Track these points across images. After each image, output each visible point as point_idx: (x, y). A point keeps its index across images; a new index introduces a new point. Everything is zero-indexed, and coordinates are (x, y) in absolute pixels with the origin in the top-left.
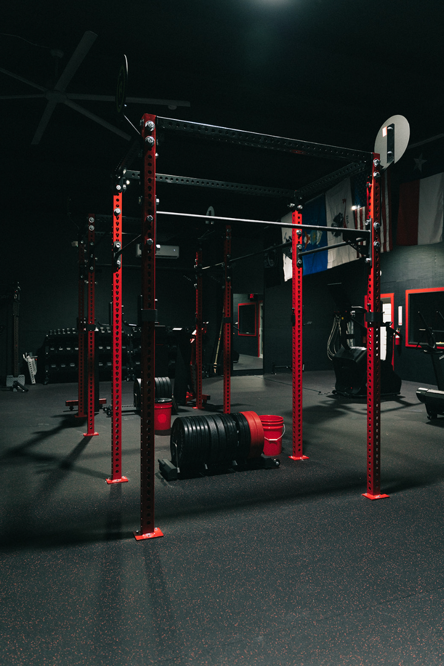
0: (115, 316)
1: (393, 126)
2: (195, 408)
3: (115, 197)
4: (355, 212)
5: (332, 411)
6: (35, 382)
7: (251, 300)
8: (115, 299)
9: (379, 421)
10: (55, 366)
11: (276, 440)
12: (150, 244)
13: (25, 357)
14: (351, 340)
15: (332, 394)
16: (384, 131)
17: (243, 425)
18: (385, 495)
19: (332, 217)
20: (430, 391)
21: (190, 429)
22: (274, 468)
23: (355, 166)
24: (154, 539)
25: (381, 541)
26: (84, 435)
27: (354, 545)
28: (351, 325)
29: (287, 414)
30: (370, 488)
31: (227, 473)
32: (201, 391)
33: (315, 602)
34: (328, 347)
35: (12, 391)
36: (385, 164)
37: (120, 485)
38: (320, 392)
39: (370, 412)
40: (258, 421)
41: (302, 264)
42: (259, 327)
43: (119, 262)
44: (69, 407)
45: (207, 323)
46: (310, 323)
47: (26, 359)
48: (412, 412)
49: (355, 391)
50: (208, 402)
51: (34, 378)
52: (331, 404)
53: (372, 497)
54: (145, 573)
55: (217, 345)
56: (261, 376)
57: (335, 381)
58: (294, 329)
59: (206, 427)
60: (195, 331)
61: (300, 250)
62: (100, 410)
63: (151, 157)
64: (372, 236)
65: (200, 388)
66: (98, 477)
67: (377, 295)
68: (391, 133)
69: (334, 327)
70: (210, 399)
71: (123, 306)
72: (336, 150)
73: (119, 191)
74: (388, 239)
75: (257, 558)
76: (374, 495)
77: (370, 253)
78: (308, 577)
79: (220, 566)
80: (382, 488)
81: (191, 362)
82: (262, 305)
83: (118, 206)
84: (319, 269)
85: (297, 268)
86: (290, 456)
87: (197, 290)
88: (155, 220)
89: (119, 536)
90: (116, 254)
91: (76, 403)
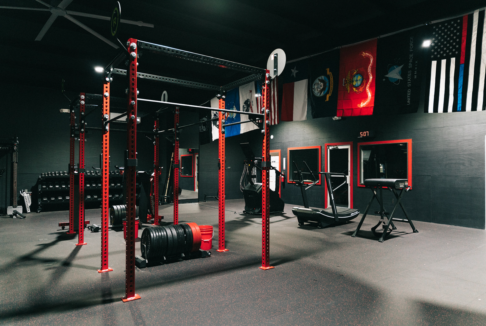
0: (104, 163)
1: (277, 54)
2: (154, 224)
3: (105, 85)
4: (257, 99)
5: (242, 224)
6: (30, 211)
7: (190, 153)
8: (104, 152)
9: (269, 228)
10: (46, 199)
11: (209, 240)
12: (133, 119)
13: (22, 193)
14: (255, 179)
15: (243, 213)
16: (272, 57)
17: (189, 231)
18: (272, 267)
19: (243, 101)
20: (300, 208)
21: (155, 234)
22: (207, 257)
23: (256, 76)
24: (135, 300)
25: (269, 290)
26: (76, 245)
27: (254, 293)
28: (255, 170)
29: (215, 226)
30: (264, 264)
31: (178, 262)
32: (157, 213)
33: (233, 322)
34: (241, 184)
35: (12, 218)
36: (273, 77)
37: (108, 273)
38: (235, 212)
39: (264, 223)
40: (198, 228)
41: (224, 132)
42: (195, 171)
43: (107, 128)
44: (61, 227)
45: (162, 168)
46: (229, 168)
47: (22, 195)
48: (290, 222)
49: (257, 211)
50: (162, 220)
51: (29, 208)
52: (242, 219)
53: (265, 268)
54: (131, 318)
55: (167, 183)
56: (197, 203)
57: (244, 205)
58: (220, 171)
59: (165, 233)
60: (154, 173)
61: (224, 123)
62: (85, 228)
63: (134, 65)
64: (265, 118)
65: (157, 211)
66: (91, 269)
67: (268, 152)
68: (276, 59)
69: (244, 170)
70: (163, 218)
71: (109, 156)
72: (245, 67)
73: (108, 82)
74: (276, 117)
75: (199, 304)
76: (266, 267)
77: (264, 127)
78: (229, 311)
79: (177, 310)
80: (270, 263)
81: (151, 195)
82: (197, 156)
83: (107, 91)
84: (235, 134)
85: (222, 135)
86: (217, 250)
87: (155, 146)
88: (137, 104)
89: (111, 301)
90: (105, 122)
91: (67, 224)
